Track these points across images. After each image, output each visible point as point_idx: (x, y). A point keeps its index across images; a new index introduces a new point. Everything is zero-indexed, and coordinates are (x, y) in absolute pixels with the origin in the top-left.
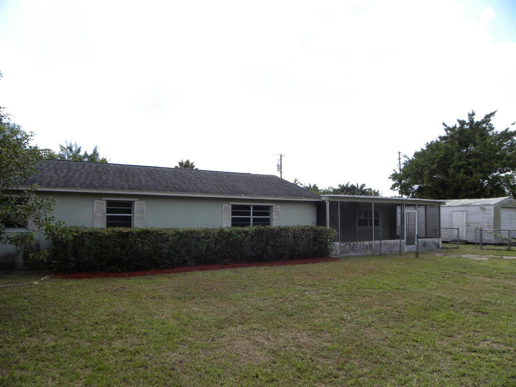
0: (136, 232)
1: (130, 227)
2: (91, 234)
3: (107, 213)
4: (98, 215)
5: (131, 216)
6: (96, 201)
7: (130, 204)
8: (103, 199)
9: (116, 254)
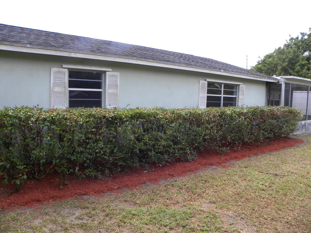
0: (126, 116)
1: (101, 107)
2: (53, 121)
3: (70, 86)
4: (57, 89)
5: (101, 92)
6: (54, 69)
7: (99, 75)
8: (64, 66)
9: (96, 153)
